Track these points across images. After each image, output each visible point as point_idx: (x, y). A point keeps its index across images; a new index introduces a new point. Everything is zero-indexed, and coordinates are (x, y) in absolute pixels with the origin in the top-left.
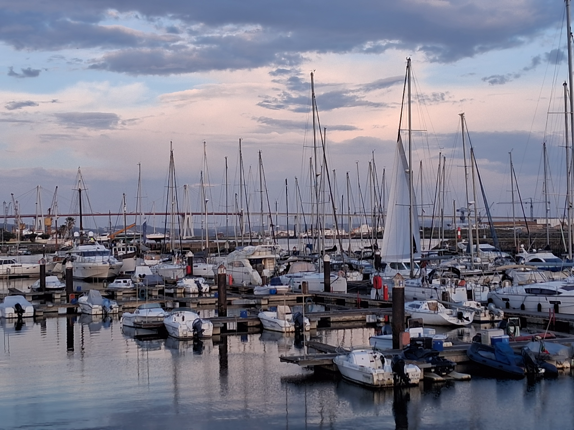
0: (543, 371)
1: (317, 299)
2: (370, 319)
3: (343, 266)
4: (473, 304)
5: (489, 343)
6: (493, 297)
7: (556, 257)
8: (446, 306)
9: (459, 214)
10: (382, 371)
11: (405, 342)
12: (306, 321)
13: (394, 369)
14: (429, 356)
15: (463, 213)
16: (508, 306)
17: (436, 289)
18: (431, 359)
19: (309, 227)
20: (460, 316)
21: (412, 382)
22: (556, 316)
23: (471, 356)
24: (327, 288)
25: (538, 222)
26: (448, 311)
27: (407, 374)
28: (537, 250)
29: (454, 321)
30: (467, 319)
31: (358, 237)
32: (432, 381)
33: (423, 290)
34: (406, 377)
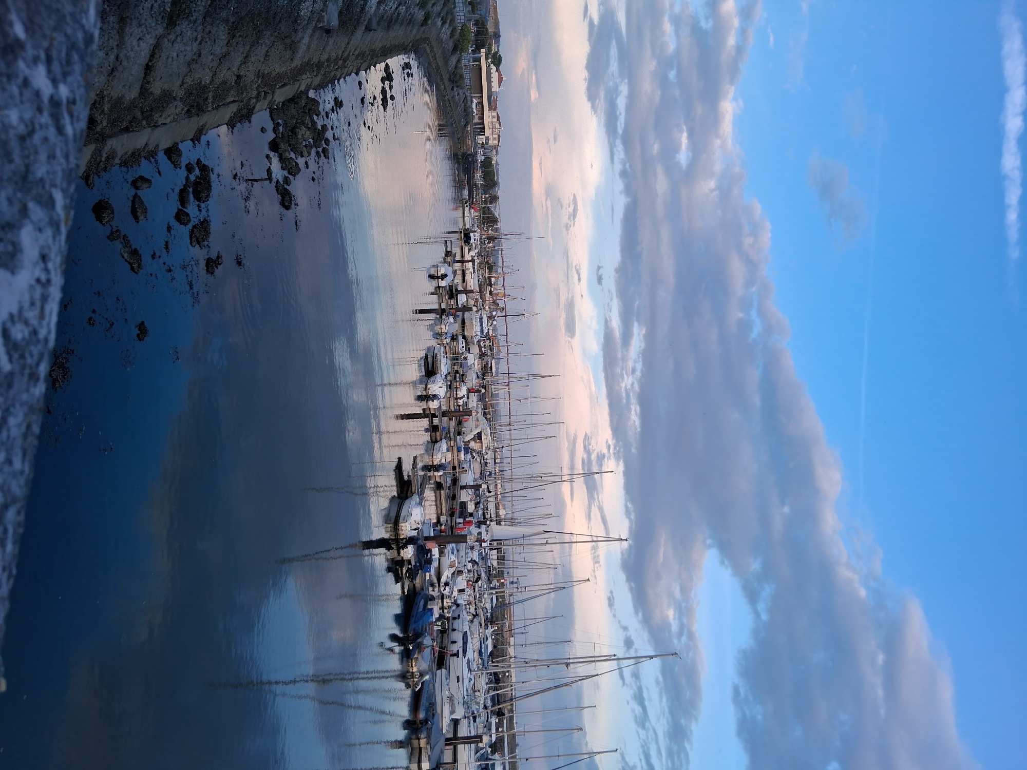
0: (411, 648)
1: (455, 481)
2: (443, 519)
3: (478, 498)
4: (455, 593)
6: (460, 608)
8: (453, 574)
9: (515, 580)
10: (409, 529)
11: (429, 545)
12: (441, 473)
14: (420, 563)
15: (516, 583)
16: (454, 618)
17: (465, 565)
18: (418, 564)
19: (502, 473)
20: (447, 584)
21: (401, 551)
23: (420, 594)
24: (463, 487)
25: (512, 639)
26: (450, 575)
27: (407, 547)
28: (494, 639)
29: (443, 580)
30: (445, 589)
31: (497, 508)
32: (402, 567)
33: (464, 556)
34: (405, 546)
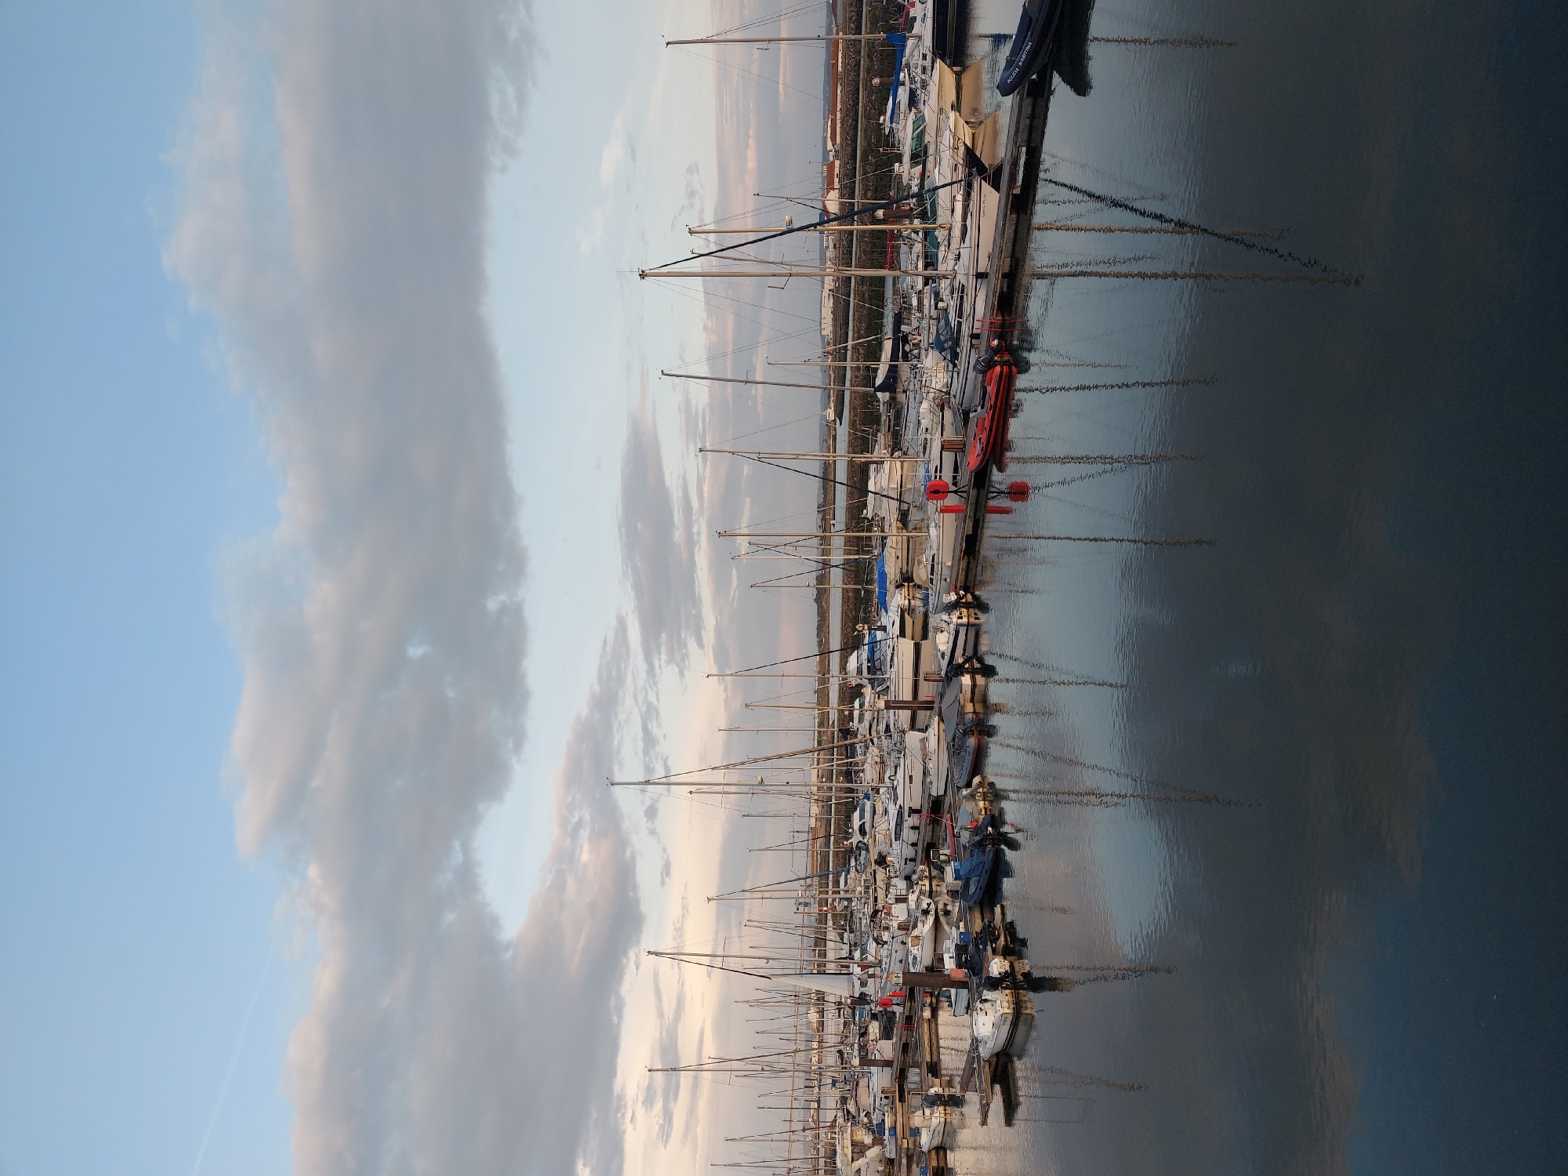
0: (990, 829)
4: (912, 898)
5: (959, 882)
6: (903, 874)
7: (858, 809)
10: (998, 1002)
11: (961, 974)
12: (932, 1091)
13: (996, 989)
14: (978, 948)
15: (800, 904)
16: (913, 860)
17: (893, 938)
18: (981, 947)
22: (925, 811)
23: (975, 902)
25: (813, 826)
26: (920, 924)
27: (1000, 974)
29: (931, 919)
30: (929, 905)
34: (1005, 976)
